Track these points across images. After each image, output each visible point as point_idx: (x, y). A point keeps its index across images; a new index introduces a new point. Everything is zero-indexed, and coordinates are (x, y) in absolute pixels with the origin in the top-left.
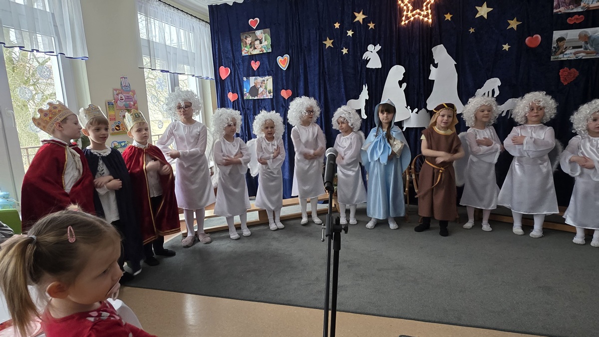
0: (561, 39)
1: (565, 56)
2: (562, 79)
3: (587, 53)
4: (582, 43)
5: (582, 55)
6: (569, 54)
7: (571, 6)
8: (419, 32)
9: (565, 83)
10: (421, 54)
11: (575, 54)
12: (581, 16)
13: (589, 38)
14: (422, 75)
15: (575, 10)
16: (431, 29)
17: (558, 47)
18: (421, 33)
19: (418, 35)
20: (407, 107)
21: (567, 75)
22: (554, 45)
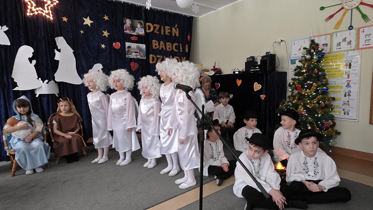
0: (129, 47)
1: (132, 56)
2: (132, 68)
3: (141, 56)
4: (138, 51)
5: (139, 57)
6: (133, 56)
7: (131, 31)
8: (43, 24)
9: (134, 70)
10: (47, 41)
11: (136, 55)
12: (136, 37)
13: (141, 48)
14: (48, 56)
15: (133, 34)
16: (53, 24)
17: (129, 51)
18: (45, 25)
19: (43, 26)
20: (38, 79)
21: (134, 66)
22: (127, 49)
